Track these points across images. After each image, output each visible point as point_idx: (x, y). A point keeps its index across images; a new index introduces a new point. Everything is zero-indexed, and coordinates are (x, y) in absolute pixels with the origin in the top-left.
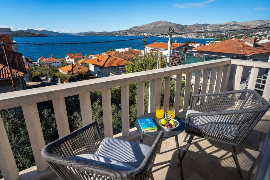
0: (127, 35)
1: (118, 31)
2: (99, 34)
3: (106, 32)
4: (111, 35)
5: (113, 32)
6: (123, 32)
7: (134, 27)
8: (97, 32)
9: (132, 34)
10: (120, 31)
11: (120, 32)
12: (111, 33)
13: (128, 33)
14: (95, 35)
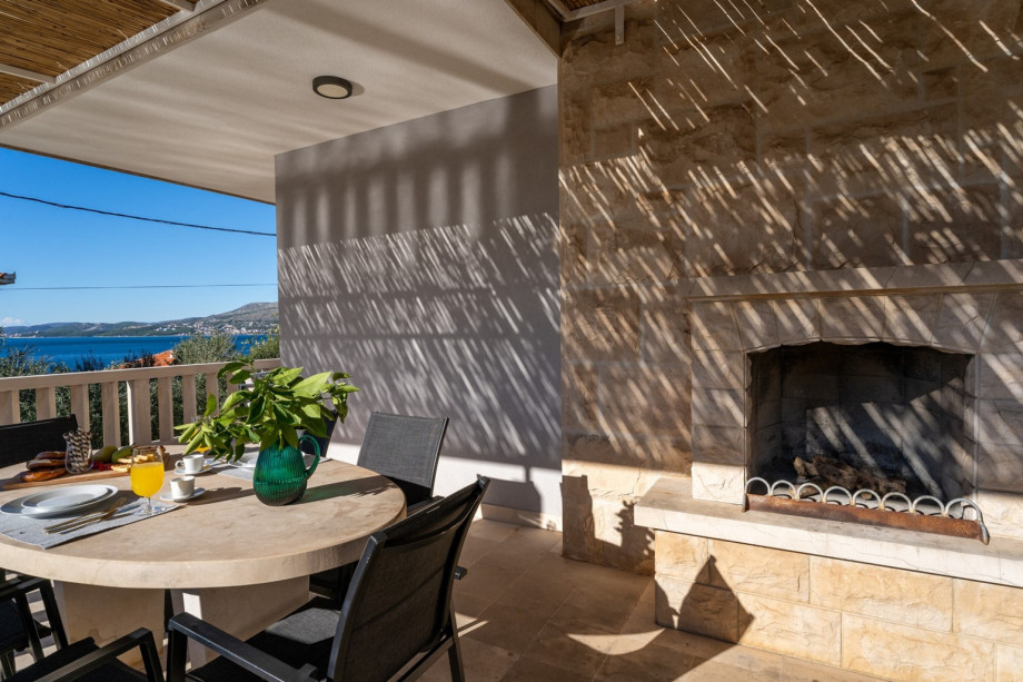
0: (223, 331)
1: (186, 321)
2: (101, 329)
3: (135, 324)
4: (158, 333)
5: (164, 324)
6: (206, 322)
7: (248, 306)
8: (93, 325)
9: (243, 329)
10: (194, 320)
11: (192, 324)
12: (155, 326)
13: (227, 325)
14: (83, 334)
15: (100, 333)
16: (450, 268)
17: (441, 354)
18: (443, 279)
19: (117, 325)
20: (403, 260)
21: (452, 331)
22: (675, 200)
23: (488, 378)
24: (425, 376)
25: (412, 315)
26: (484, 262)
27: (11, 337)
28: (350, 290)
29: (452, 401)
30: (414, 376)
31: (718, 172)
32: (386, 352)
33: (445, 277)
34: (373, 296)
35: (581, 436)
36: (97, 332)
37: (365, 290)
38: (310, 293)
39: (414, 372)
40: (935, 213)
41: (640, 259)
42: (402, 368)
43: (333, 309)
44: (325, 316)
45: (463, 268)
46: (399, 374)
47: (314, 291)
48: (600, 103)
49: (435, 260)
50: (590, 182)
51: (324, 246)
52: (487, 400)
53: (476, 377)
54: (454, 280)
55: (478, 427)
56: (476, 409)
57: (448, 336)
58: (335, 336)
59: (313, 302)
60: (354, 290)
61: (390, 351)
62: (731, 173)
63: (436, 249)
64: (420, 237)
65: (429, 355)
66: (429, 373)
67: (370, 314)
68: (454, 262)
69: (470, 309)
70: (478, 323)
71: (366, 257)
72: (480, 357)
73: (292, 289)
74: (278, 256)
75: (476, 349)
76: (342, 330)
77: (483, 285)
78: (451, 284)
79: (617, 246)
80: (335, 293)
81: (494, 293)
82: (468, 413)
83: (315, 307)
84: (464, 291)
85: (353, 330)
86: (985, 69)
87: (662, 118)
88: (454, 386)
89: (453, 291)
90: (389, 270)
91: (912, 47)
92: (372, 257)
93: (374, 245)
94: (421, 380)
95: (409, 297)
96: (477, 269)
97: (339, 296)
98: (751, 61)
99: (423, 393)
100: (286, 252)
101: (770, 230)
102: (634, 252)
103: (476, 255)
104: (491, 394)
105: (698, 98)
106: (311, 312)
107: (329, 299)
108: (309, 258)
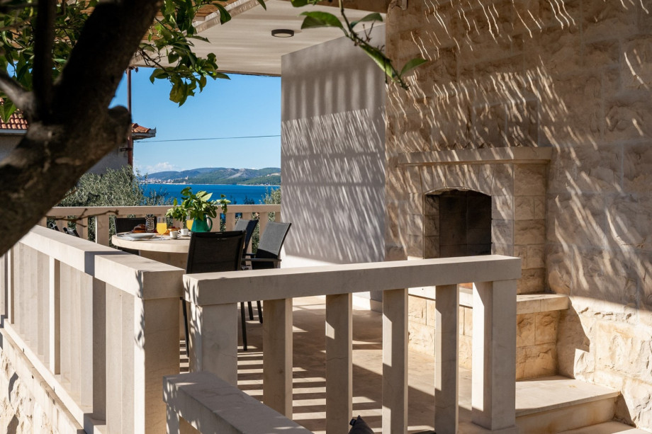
2: (245, 176)
8: (237, 171)
14: (228, 182)
15: (244, 180)
16: (360, 138)
17: (355, 196)
18: (356, 146)
19: (260, 172)
20: (339, 132)
21: (360, 181)
22: (428, 103)
23: (376, 214)
24: (348, 212)
25: (342, 170)
26: (374, 134)
27: (164, 183)
28: (315, 152)
29: (360, 229)
30: (343, 211)
31: (444, 88)
32: (331, 196)
33: (357, 144)
34: (325, 156)
35: (392, 247)
36: (242, 180)
37: (322, 151)
38: (297, 154)
39: (343, 208)
40: (515, 117)
41: (412, 139)
42: (338, 206)
43: (307, 164)
44: (303, 169)
45: (365, 138)
46: (336, 211)
47: (298, 152)
48: (400, 43)
49: (353, 133)
50: (396, 91)
51: (304, 120)
52: (375, 228)
53: (370, 213)
54: (362, 146)
55: (371, 247)
56: (370, 235)
57: (358, 184)
58: (308, 183)
59: (299, 159)
60: (317, 151)
61: (333, 195)
62: (449, 88)
63: (354, 125)
64: (347, 117)
65: (350, 197)
66: (350, 210)
67: (324, 168)
68: (362, 135)
69: (368, 166)
70: (372, 175)
71: (322, 129)
72: (372, 199)
73: (288, 150)
74: (282, 126)
75: (371, 194)
76: (310, 179)
77: (374, 150)
78: (361, 150)
79: (405, 131)
80: (308, 153)
81: (379, 155)
82: (367, 237)
83: (299, 163)
84: (366, 154)
85: (316, 180)
86: (531, 36)
87: (424, 53)
88: (361, 219)
89: (360, 154)
90: (332, 138)
91: (508, 21)
92: (325, 129)
93: (326, 121)
94: (346, 215)
95: (341, 157)
96: (372, 139)
97: (310, 156)
98: (455, 23)
99: (347, 223)
100: (285, 124)
101: (460, 124)
102: (410, 134)
103: (371, 129)
104: (376, 224)
105: (436, 42)
106: (297, 167)
107: (305, 157)
108: (297, 128)
